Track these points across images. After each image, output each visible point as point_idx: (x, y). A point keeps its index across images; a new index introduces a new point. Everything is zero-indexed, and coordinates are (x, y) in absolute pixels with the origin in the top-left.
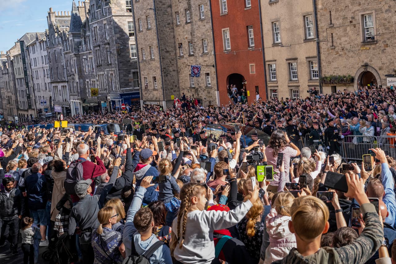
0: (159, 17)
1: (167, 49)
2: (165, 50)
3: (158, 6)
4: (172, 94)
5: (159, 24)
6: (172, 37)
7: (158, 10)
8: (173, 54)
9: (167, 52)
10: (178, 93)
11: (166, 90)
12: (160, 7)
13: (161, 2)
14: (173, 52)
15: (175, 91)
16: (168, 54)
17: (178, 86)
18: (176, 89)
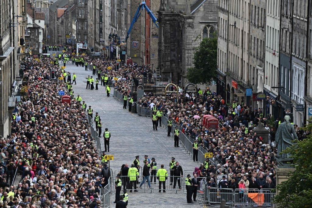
0: (133, 9)
1: (135, 28)
2: (134, 29)
3: (133, 3)
4: (135, 54)
5: (132, 14)
6: (139, 21)
7: (133, 6)
8: (138, 31)
9: (135, 29)
10: (139, 54)
11: (132, 51)
12: (134, 4)
13: (134, 1)
14: (139, 30)
15: (137, 52)
16: (135, 31)
17: (139, 49)
18: (138, 51)
